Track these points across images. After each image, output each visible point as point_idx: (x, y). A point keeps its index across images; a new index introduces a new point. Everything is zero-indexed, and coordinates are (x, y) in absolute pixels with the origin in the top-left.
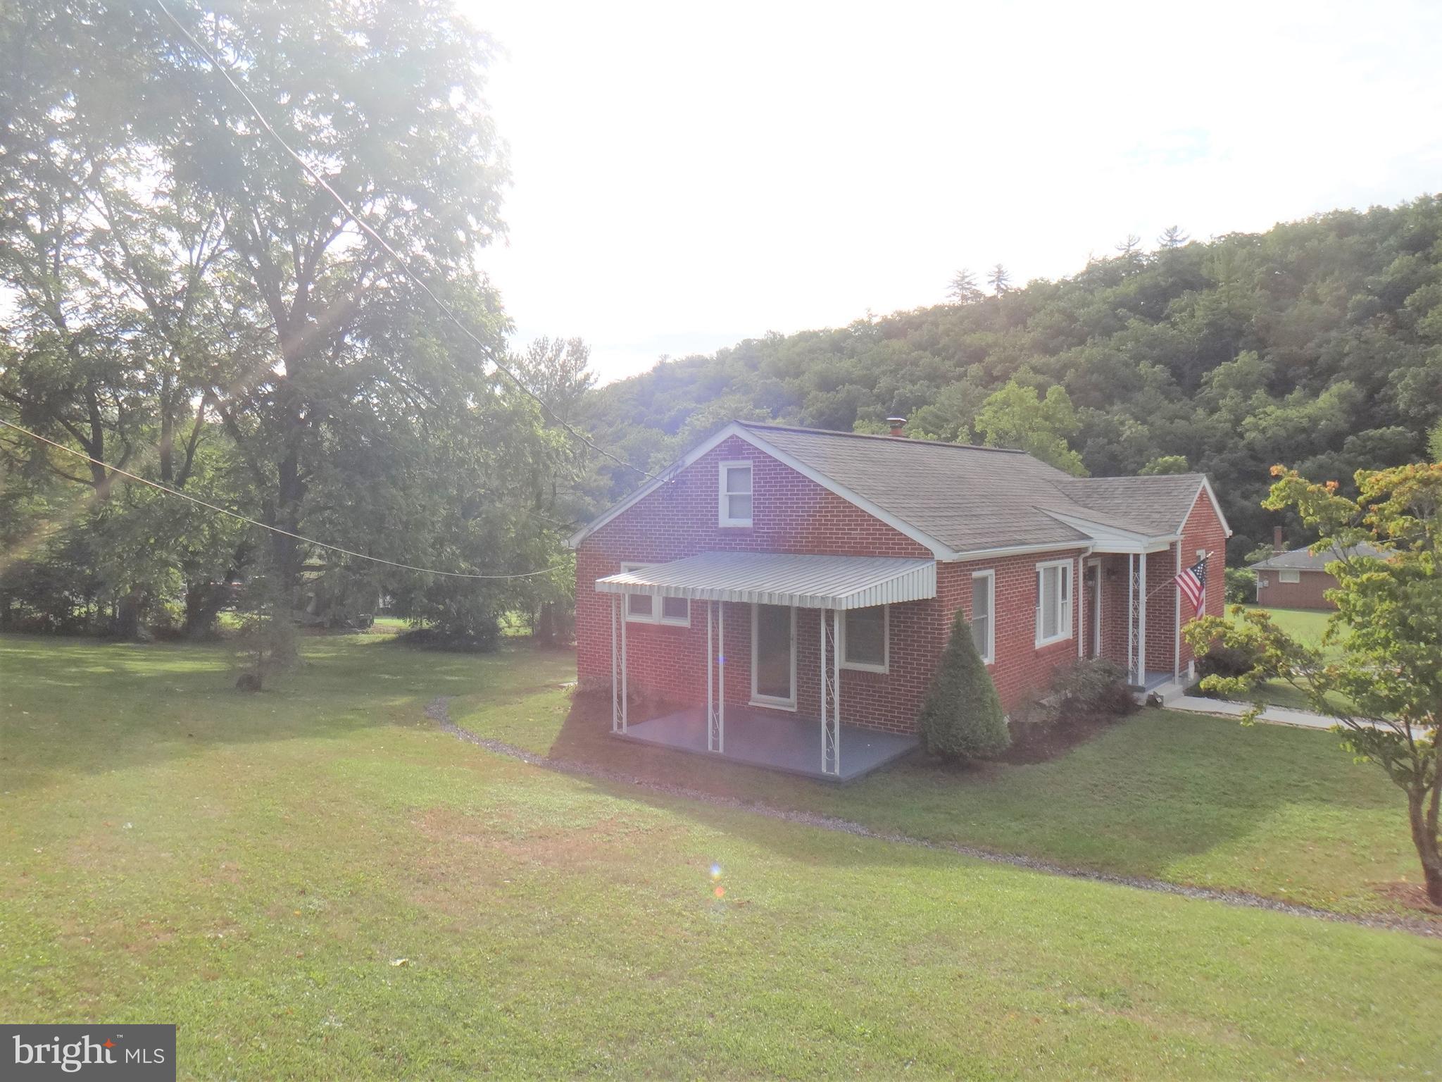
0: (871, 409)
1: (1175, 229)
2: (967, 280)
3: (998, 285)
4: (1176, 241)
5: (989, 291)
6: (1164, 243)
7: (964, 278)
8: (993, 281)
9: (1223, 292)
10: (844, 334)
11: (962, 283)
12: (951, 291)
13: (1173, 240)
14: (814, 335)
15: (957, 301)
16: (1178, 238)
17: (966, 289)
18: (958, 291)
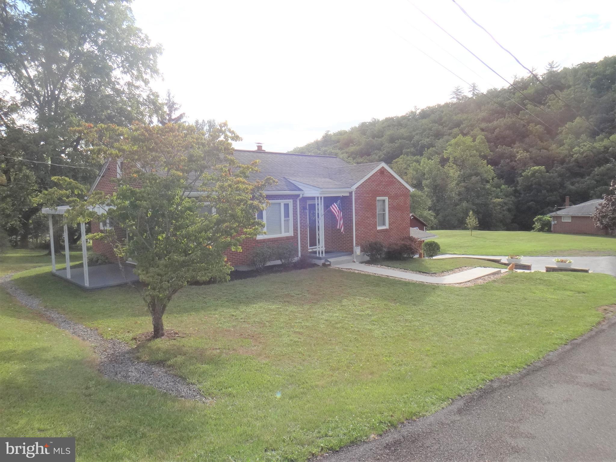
0: (409, 150)
1: (553, 62)
2: (459, 91)
3: (473, 93)
4: (553, 67)
5: (470, 95)
6: (548, 69)
7: (458, 90)
8: (471, 91)
9: (572, 90)
10: (404, 118)
11: (457, 92)
12: (452, 96)
13: (552, 67)
14: (392, 119)
15: (455, 100)
16: (554, 66)
17: (459, 95)
18: (455, 96)
